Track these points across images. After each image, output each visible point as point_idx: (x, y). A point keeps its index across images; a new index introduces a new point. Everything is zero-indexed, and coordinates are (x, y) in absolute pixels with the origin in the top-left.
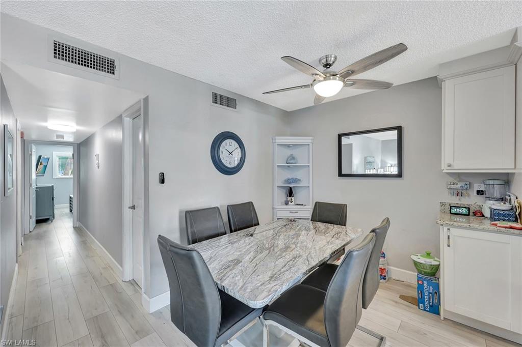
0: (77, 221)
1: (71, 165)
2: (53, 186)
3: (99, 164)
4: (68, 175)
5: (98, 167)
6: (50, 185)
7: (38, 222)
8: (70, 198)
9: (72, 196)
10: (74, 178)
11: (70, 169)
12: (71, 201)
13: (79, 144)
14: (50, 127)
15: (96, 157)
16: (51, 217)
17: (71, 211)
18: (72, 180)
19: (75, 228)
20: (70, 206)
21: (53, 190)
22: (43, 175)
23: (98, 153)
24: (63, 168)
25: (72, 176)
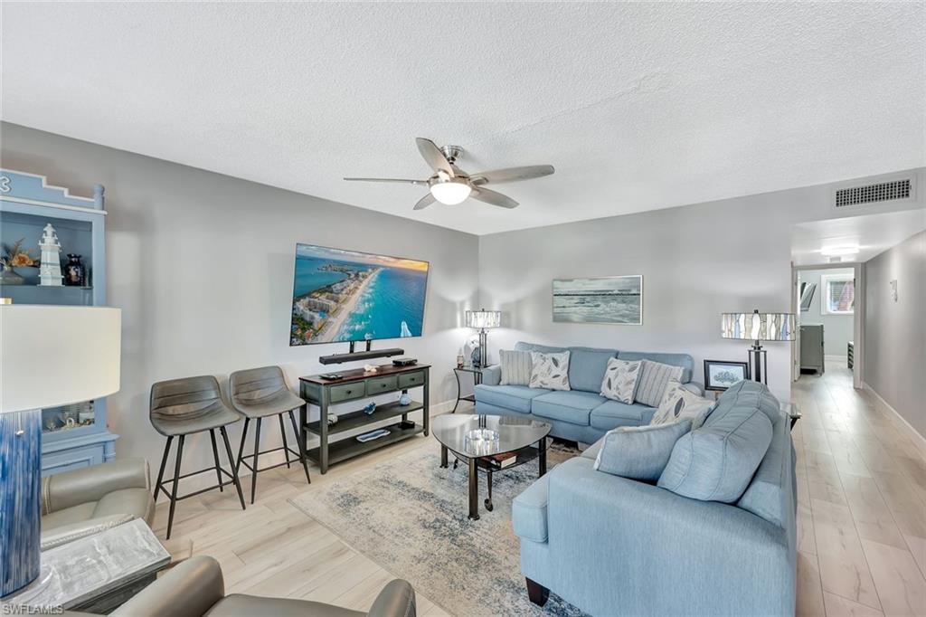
0: (861, 379)
1: (850, 294)
2: (822, 326)
3: (896, 295)
4: (846, 310)
5: (896, 300)
6: (819, 324)
7: (804, 372)
8: (849, 346)
9: (852, 343)
10: (855, 315)
11: (850, 299)
12: (849, 350)
13: (865, 263)
14: (823, 254)
15: (891, 286)
16: (819, 370)
17: (850, 366)
18: (852, 320)
19: (856, 389)
20: (849, 359)
21: (822, 331)
22: (807, 310)
23: (895, 279)
24: (838, 298)
25: (852, 312)
